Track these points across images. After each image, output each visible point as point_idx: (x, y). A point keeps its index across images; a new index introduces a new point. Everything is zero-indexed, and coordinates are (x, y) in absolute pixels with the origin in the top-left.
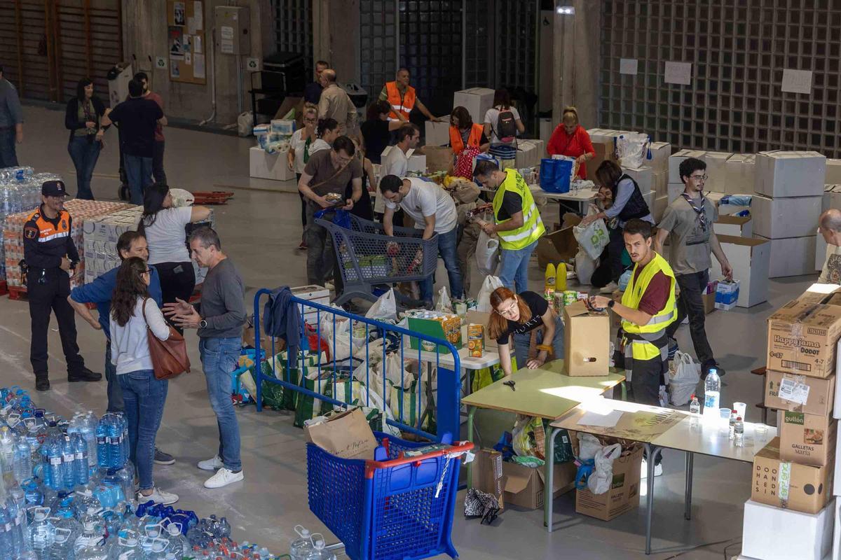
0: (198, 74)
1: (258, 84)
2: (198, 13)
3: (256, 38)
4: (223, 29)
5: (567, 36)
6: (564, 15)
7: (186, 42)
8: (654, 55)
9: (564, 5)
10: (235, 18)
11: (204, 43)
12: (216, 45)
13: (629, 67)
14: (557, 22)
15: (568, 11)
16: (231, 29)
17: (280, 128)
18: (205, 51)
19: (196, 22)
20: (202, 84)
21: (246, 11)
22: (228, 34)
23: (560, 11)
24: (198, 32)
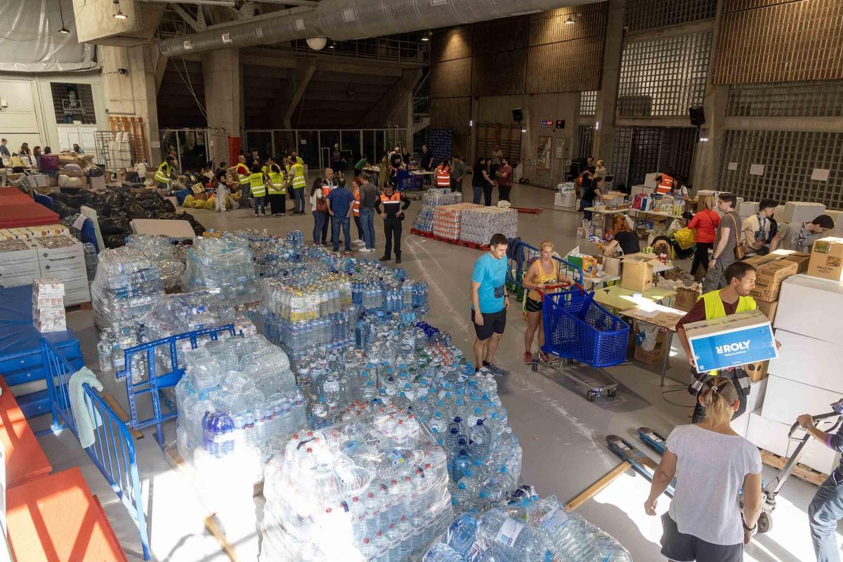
0: (547, 167)
1: (569, 171)
2: (549, 142)
3: (571, 153)
4: (558, 148)
5: (704, 152)
6: (703, 142)
7: (544, 154)
8: (746, 161)
9: (704, 137)
10: (563, 144)
11: (551, 154)
12: (555, 155)
13: (733, 166)
14: (699, 144)
15: (706, 140)
16: (561, 149)
17: (568, 186)
18: (550, 158)
19: (548, 146)
20: (549, 171)
21: (568, 141)
22: (559, 150)
23: (702, 140)
24: (549, 150)
